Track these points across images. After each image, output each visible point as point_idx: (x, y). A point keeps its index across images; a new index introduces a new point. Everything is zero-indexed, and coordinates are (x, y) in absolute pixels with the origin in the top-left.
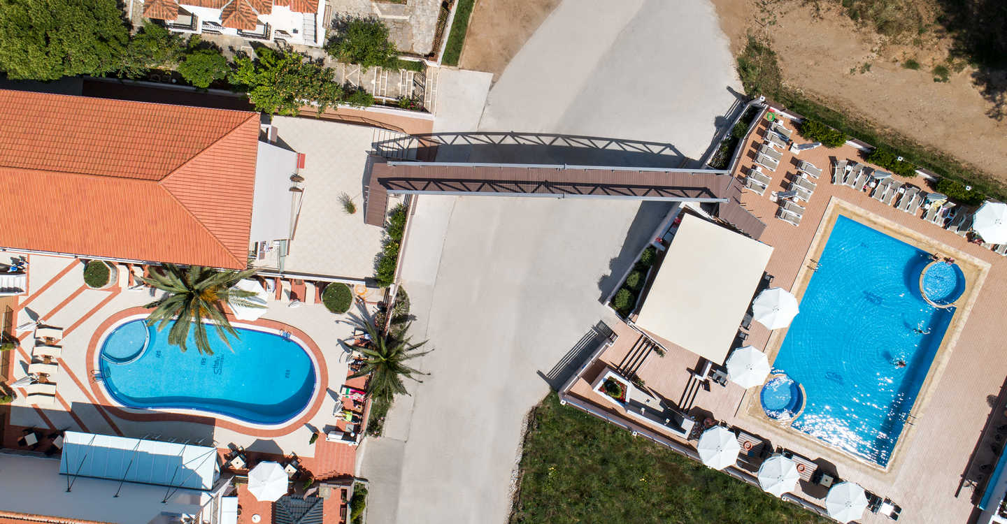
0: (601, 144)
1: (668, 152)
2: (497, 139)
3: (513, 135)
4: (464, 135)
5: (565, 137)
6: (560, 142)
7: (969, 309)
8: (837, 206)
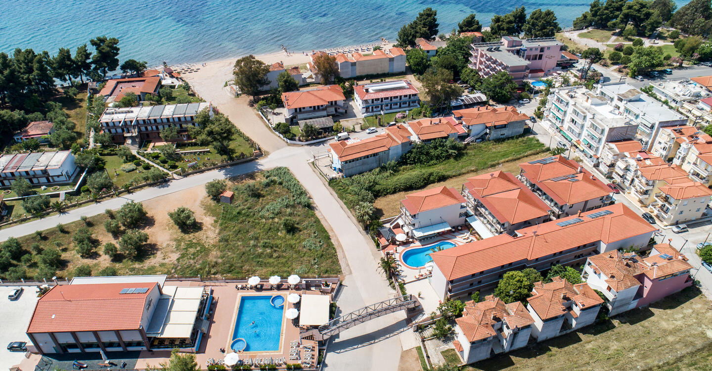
0: (360, 346)
1: (338, 351)
2: (391, 335)
3: (388, 338)
4: (402, 332)
5: (372, 344)
6: (373, 342)
7: (228, 342)
8: (280, 352)
